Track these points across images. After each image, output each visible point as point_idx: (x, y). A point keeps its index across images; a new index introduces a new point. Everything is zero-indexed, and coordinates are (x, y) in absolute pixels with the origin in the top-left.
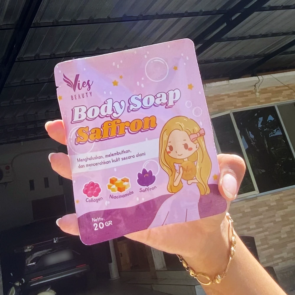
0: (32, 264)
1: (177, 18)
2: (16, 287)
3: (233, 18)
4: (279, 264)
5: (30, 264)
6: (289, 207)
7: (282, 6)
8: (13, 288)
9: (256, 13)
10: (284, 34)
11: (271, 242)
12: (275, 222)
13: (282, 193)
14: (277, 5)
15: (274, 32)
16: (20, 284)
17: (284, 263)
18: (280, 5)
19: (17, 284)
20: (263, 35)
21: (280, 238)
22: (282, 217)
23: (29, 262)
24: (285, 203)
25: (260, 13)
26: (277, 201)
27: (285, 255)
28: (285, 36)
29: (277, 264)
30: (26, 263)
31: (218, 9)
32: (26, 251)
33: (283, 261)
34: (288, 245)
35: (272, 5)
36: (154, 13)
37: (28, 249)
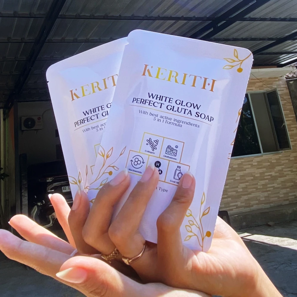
0: (51, 191)
1: (174, 21)
2: (38, 206)
3: (219, 25)
4: (234, 210)
5: (50, 191)
6: (247, 170)
7: (260, 18)
8: (36, 207)
9: (238, 22)
10: (261, 39)
11: (230, 194)
12: (235, 180)
13: (243, 159)
14: (256, 17)
15: (253, 37)
16: (41, 204)
17: (237, 209)
18: (259, 17)
19: (39, 204)
20: (244, 39)
21: (237, 192)
22: (241, 176)
23: (50, 189)
24: (245, 167)
25: (242, 22)
26: (239, 164)
27: (239, 204)
28: (261, 41)
29: (232, 210)
30: (47, 189)
31: (208, 16)
32: (48, 181)
33: (236, 208)
34: (242, 197)
35: (252, 17)
36: (156, 15)
37: (49, 180)
